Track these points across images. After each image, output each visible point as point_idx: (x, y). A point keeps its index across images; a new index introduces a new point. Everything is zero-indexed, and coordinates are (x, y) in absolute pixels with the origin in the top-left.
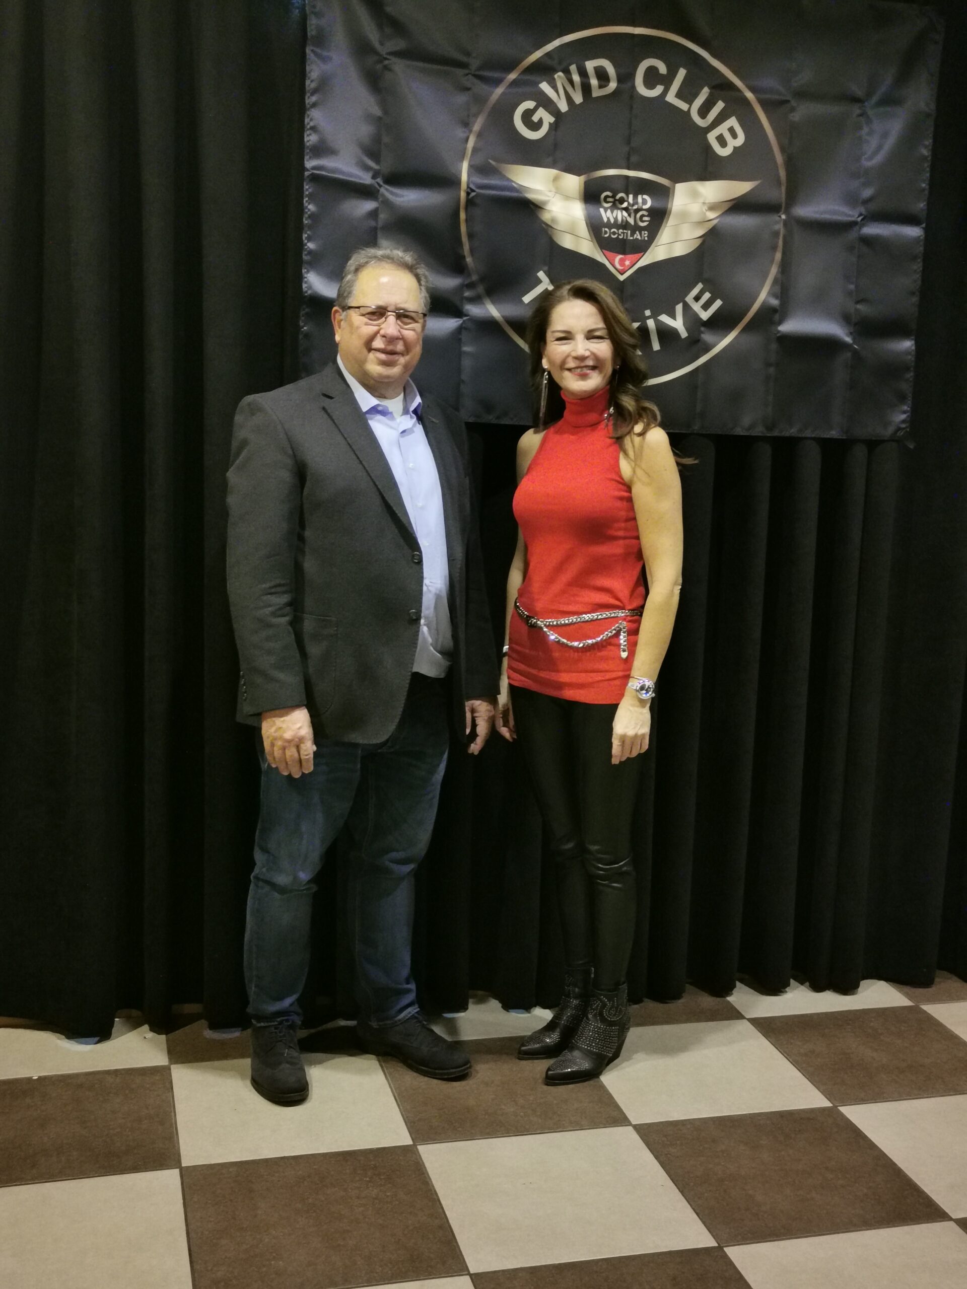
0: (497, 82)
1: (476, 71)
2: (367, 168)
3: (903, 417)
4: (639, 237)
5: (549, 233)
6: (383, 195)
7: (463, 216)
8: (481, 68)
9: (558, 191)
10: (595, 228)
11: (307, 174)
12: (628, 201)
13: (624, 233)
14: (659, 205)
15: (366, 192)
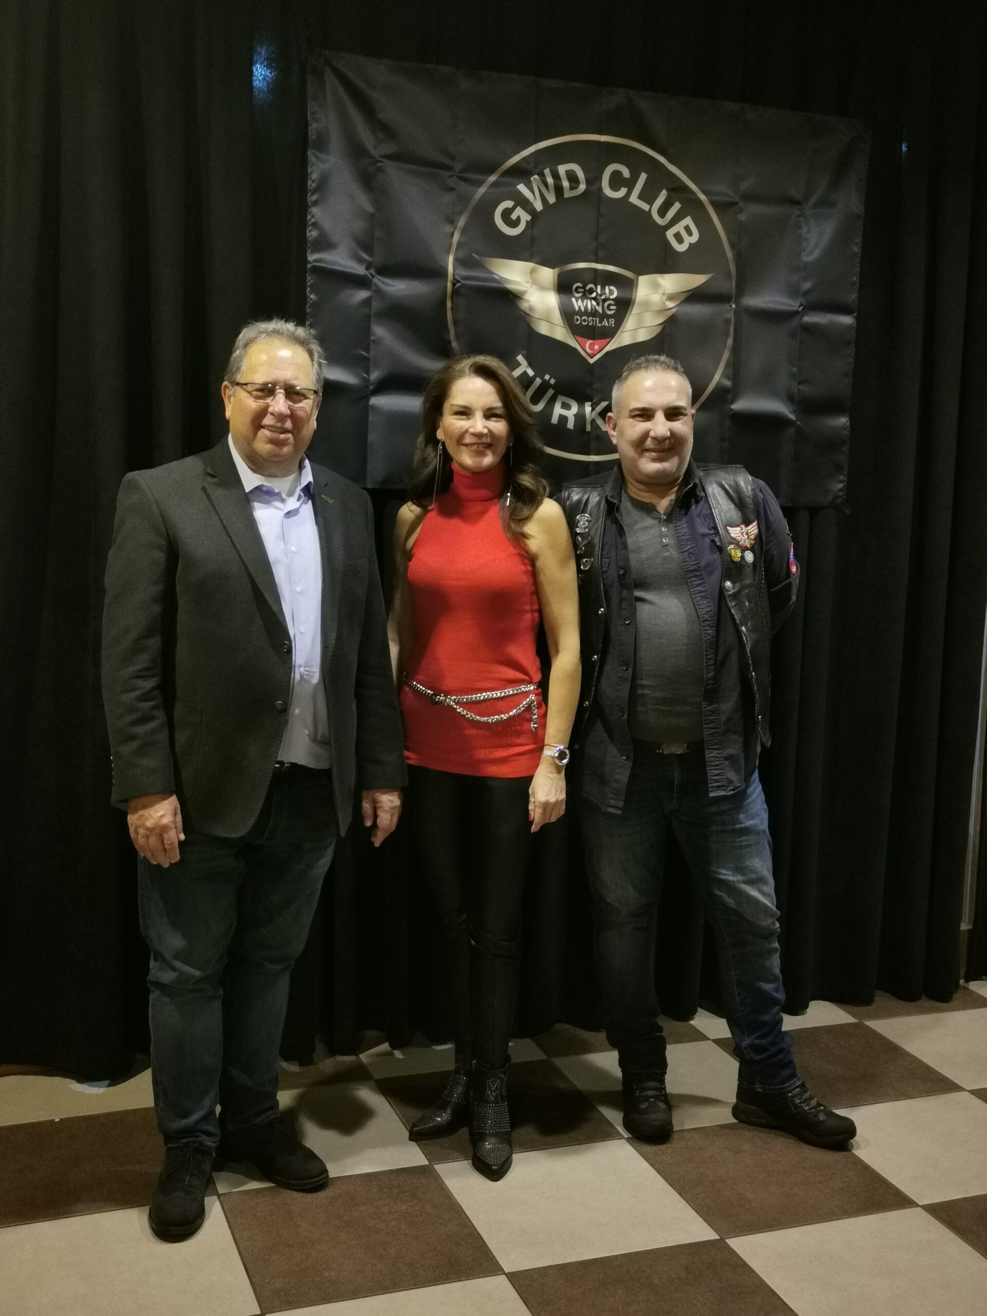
0: (480, 183)
1: (460, 172)
2: (361, 260)
3: (841, 486)
4: (606, 324)
5: (528, 320)
6: (375, 285)
7: (449, 304)
8: (465, 170)
9: (535, 282)
10: (568, 315)
11: (309, 266)
12: (596, 291)
13: (593, 320)
14: (625, 295)
15: (360, 282)
